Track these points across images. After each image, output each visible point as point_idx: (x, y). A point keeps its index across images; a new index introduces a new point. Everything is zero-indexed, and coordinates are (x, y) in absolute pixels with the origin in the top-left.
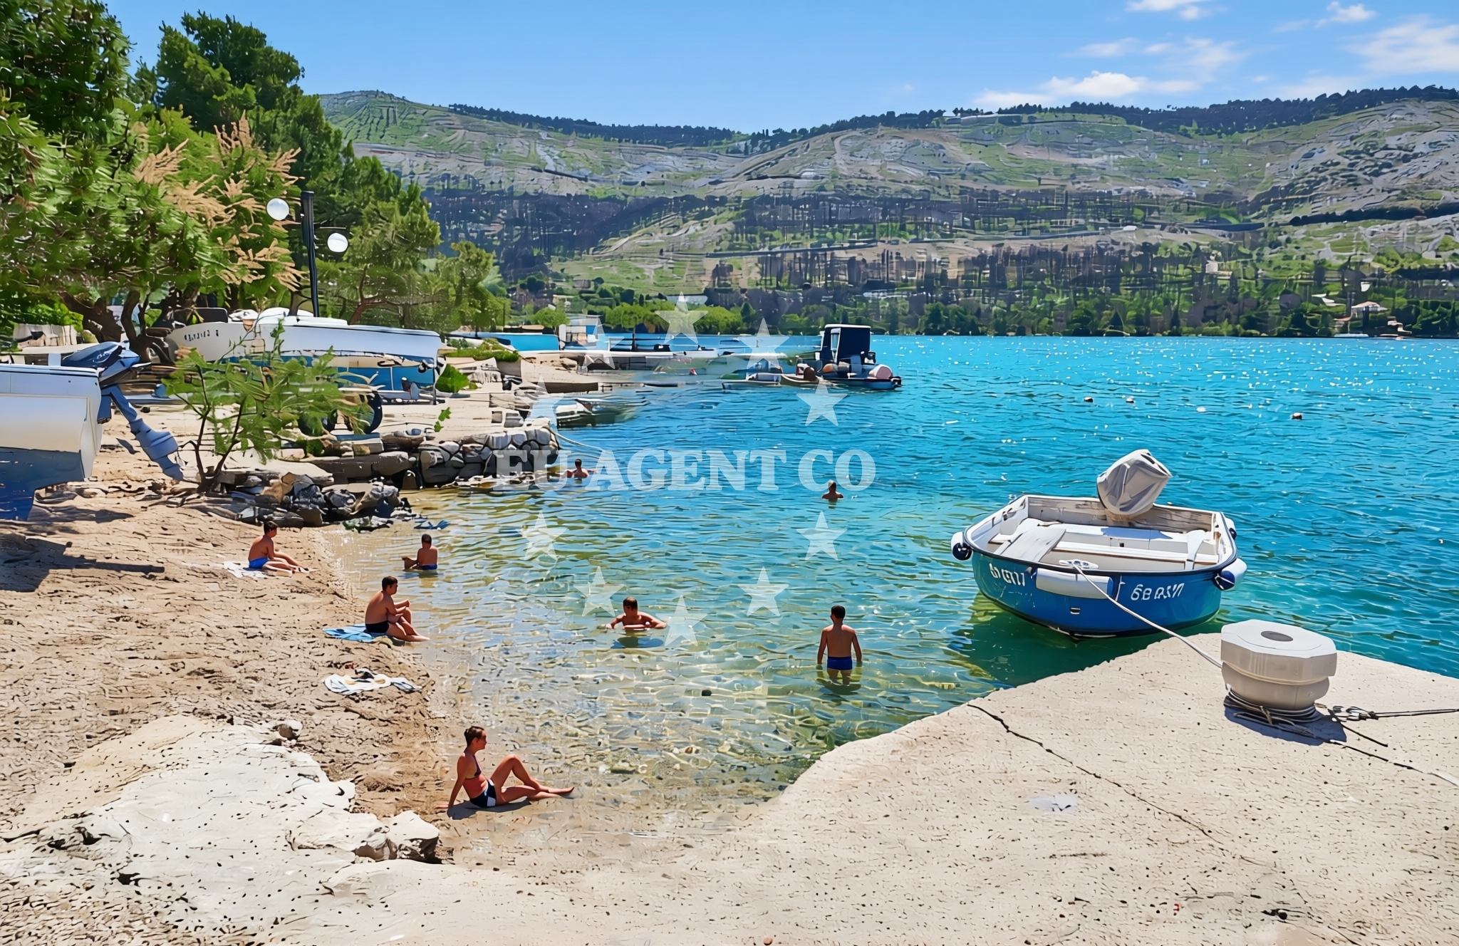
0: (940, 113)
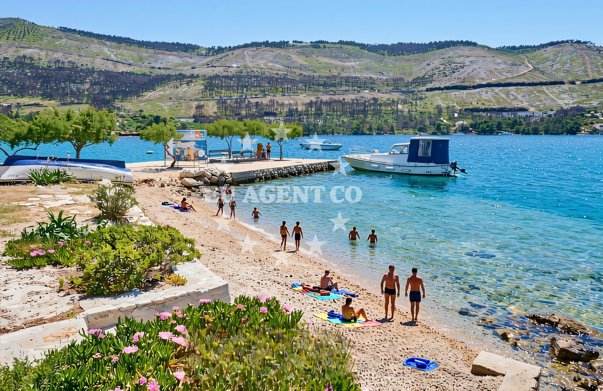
0: (287, 42)
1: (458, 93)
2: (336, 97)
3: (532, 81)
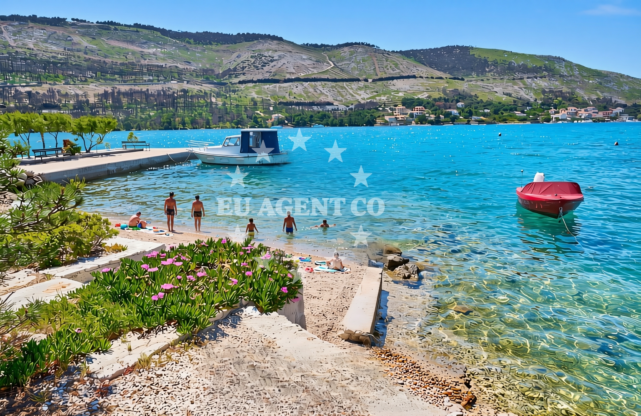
0: (64, 19)
1: (271, 86)
2: (137, 88)
3: (334, 77)
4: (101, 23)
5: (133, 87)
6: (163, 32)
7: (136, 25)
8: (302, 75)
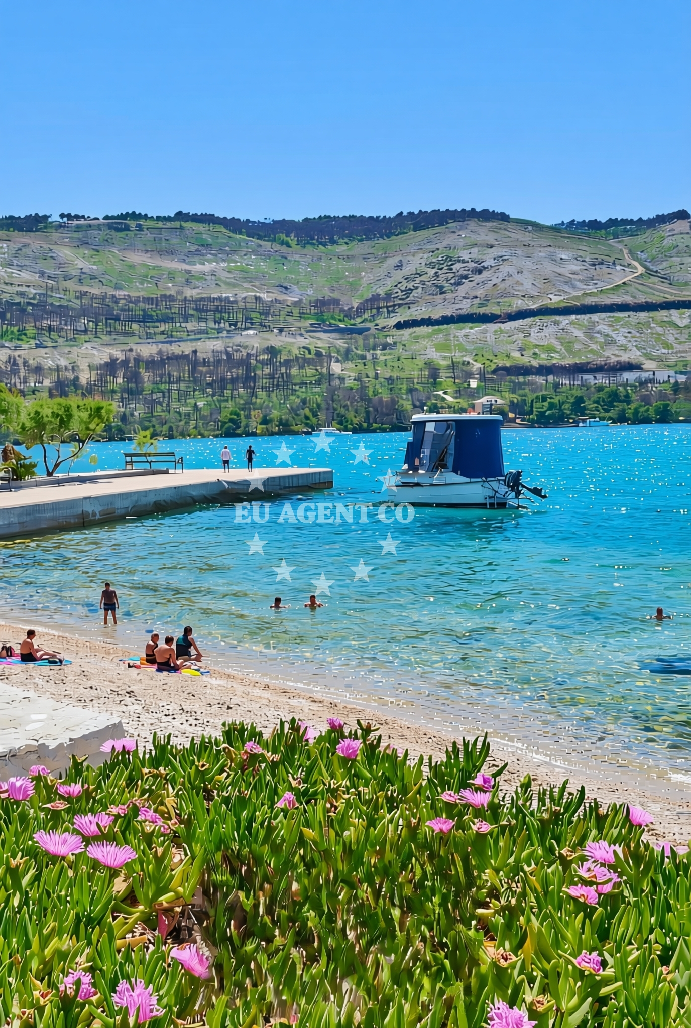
0: (46, 217)
1: (474, 330)
2: (176, 349)
3: (642, 299)
4: (113, 218)
5: (165, 347)
6: (234, 225)
7: (180, 216)
8: (555, 300)
